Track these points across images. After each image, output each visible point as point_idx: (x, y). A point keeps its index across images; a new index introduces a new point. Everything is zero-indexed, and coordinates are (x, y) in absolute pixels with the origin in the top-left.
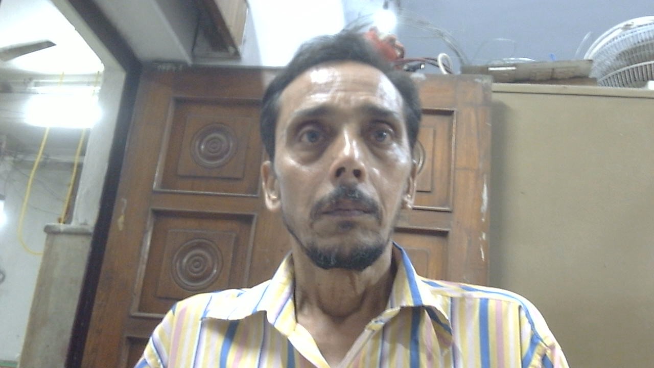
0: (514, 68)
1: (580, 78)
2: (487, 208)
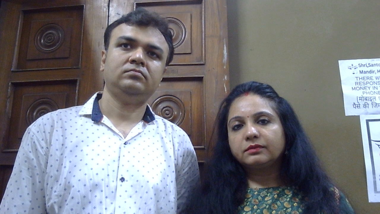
2: (227, 60)
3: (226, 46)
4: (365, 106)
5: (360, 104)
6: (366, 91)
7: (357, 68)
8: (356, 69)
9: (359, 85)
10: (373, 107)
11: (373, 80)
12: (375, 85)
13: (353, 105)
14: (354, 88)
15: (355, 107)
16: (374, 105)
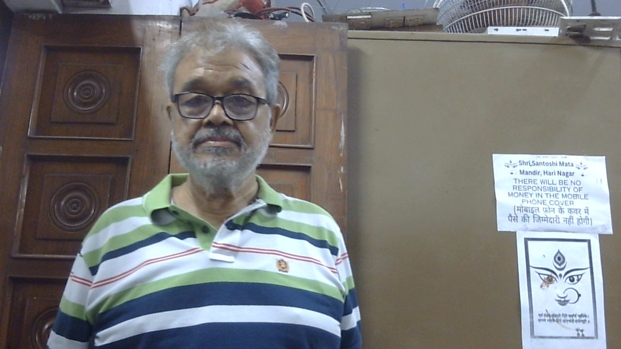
0: (370, 17)
1: (428, 25)
2: (344, 145)
3: (344, 125)
4: (525, 219)
5: (518, 215)
6: (526, 199)
7: (517, 166)
8: (515, 168)
9: (518, 190)
10: (534, 222)
11: (537, 184)
12: (540, 192)
13: (509, 217)
14: (510, 193)
15: (511, 220)
16: (537, 219)
